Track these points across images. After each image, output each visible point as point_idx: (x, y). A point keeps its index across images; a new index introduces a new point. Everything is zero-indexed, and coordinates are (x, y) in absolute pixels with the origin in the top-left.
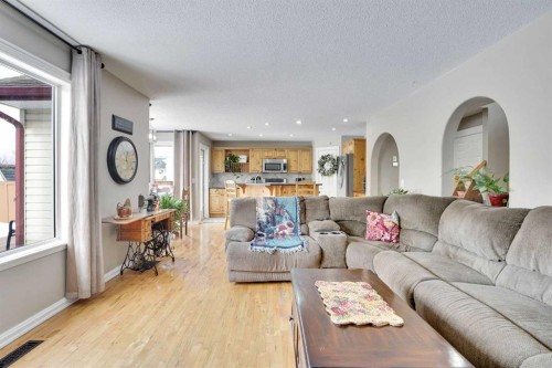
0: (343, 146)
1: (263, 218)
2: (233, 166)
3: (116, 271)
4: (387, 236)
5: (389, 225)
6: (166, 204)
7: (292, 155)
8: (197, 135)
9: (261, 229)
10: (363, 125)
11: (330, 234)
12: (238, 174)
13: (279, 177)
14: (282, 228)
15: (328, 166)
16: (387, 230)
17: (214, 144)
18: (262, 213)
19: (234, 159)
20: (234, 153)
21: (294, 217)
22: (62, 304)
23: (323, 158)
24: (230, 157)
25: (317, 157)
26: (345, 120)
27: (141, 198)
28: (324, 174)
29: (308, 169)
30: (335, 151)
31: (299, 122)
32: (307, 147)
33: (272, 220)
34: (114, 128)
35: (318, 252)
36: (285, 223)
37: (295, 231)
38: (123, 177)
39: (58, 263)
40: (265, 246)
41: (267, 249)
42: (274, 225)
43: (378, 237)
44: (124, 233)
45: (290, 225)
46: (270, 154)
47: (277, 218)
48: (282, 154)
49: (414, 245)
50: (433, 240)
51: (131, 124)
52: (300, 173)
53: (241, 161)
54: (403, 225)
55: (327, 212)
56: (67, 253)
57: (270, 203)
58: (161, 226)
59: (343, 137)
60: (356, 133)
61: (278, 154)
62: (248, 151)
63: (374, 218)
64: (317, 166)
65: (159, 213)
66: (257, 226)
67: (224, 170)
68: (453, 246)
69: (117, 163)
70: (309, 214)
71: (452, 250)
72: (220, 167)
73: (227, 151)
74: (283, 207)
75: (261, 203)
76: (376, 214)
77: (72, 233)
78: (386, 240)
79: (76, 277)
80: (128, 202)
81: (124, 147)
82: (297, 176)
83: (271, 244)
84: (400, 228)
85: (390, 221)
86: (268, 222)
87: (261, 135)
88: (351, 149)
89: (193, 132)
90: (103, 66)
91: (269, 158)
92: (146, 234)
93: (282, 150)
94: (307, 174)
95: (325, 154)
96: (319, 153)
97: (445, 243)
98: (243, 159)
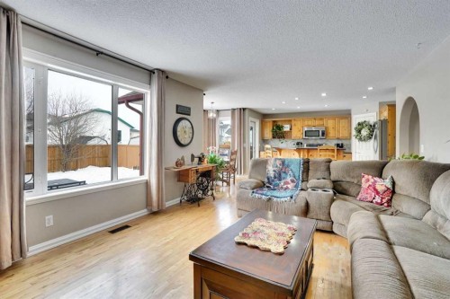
0: (380, 112)
1: (271, 174)
2: (279, 133)
3: (177, 201)
4: (378, 199)
5: (380, 188)
6: (213, 161)
7: (330, 123)
8: (247, 112)
9: (269, 182)
10: (393, 90)
11: (320, 191)
12: (282, 140)
13: (320, 142)
14: (286, 183)
15: (365, 132)
16: (378, 193)
17: (264, 117)
18: (271, 171)
19: (280, 128)
20: (280, 123)
21: (297, 175)
22: (144, 212)
23: (359, 124)
24: (275, 126)
25: (354, 124)
26: (371, 88)
27: (193, 156)
28: (360, 139)
29: (346, 135)
30: (372, 118)
31: (324, 95)
32: (346, 115)
33: (279, 176)
34: (177, 113)
35: (303, 204)
36: (289, 179)
37: (296, 186)
38: (182, 142)
39: (143, 189)
40: (262, 194)
41: (263, 197)
42: (280, 180)
43: (369, 199)
44: (182, 176)
45: (293, 181)
46: (310, 123)
47: (283, 175)
48: (321, 122)
49: (404, 211)
50: (425, 208)
51: (190, 109)
52: (338, 139)
53: (285, 130)
54: (397, 190)
55: (327, 173)
56: (147, 184)
57: (278, 163)
58: (207, 174)
59: (380, 103)
60: (388, 99)
61: (317, 122)
62: (291, 121)
63: (368, 180)
64: (354, 133)
65: (206, 165)
66: (266, 180)
67: (271, 136)
68: (442, 216)
69: (178, 133)
70: (311, 173)
71: (440, 221)
72: (268, 134)
73: (274, 122)
74: (288, 166)
75: (271, 162)
76: (370, 177)
77: (150, 174)
78: (377, 203)
79: (151, 198)
80: (183, 159)
81: (183, 124)
82: (336, 142)
83: (269, 193)
84: (393, 192)
85: (383, 184)
86: (275, 178)
87: (299, 108)
88: (385, 114)
89: (244, 109)
90: (167, 77)
91: (308, 126)
92: (193, 178)
93: (321, 119)
94: (346, 139)
95: (361, 120)
96: (356, 119)
97: (435, 212)
98: (286, 128)
